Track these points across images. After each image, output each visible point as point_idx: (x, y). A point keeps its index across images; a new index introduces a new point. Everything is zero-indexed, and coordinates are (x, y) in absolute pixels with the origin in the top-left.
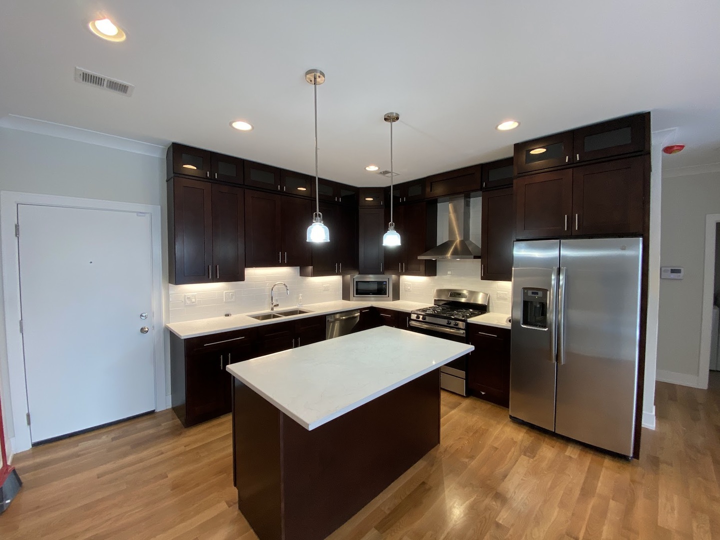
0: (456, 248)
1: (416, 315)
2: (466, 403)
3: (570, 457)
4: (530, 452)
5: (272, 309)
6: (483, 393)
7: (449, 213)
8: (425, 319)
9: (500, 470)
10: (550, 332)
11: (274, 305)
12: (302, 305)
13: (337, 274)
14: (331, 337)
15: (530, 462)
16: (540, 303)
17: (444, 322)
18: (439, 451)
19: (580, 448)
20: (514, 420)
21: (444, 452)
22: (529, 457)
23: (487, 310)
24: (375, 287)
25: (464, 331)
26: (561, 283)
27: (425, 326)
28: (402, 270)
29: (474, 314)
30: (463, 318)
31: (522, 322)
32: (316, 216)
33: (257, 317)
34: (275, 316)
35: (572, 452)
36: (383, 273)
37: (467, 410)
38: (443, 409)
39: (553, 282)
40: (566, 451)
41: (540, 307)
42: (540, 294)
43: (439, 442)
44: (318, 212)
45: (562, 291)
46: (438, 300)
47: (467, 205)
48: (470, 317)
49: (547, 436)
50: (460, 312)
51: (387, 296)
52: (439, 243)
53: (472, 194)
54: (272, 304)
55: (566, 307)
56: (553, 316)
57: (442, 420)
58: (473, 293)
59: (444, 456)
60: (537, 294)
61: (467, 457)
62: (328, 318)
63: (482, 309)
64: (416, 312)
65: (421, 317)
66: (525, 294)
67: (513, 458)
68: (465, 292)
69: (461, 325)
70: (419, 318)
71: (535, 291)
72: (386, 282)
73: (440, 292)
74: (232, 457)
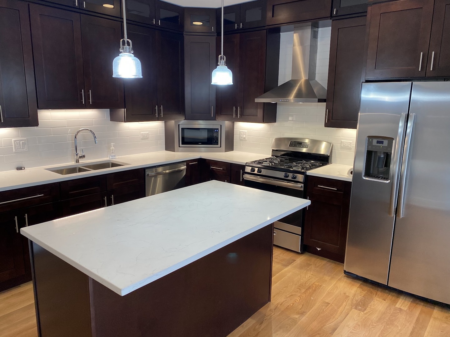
0: (300, 90)
1: (251, 168)
2: (301, 259)
3: (401, 310)
4: (362, 305)
5: (77, 161)
6: (319, 249)
7: (294, 46)
8: (260, 172)
9: (330, 324)
10: (392, 184)
11: (79, 156)
12: (115, 156)
13: (158, 119)
14: (153, 193)
15: (361, 315)
16: (384, 153)
17: (281, 175)
18: (269, 309)
19: (411, 300)
20: (349, 275)
21: (275, 309)
22: (360, 310)
23: (329, 161)
24: (204, 135)
25: (303, 185)
26: (408, 131)
27: (260, 180)
28: (237, 115)
29: (315, 165)
30: (303, 171)
31: (363, 174)
32: (124, 44)
33: (60, 171)
34: (80, 170)
35: (403, 303)
36: (214, 119)
37: (301, 267)
38: (275, 266)
39: (401, 130)
40: (396, 303)
41: (384, 157)
42: (386, 143)
43: (269, 300)
44: (126, 39)
45: (408, 139)
46: (276, 150)
47: (315, 36)
48: (311, 168)
49: (380, 289)
50: (299, 163)
51: (219, 145)
52: (280, 83)
53: (321, 22)
54: (77, 155)
55: (411, 157)
56: (397, 167)
57: (273, 279)
58: (316, 143)
59: (275, 314)
60: (382, 143)
61: (298, 313)
62: (148, 172)
63: (324, 160)
64: (251, 165)
65: (256, 169)
66: (370, 143)
67: (344, 312)
68: (307, 141)
69: (300, 178)
70: (254, 171)
71: (380, 139)
72: (218, 129)
73: (279, 141)
74: (36, 329)
